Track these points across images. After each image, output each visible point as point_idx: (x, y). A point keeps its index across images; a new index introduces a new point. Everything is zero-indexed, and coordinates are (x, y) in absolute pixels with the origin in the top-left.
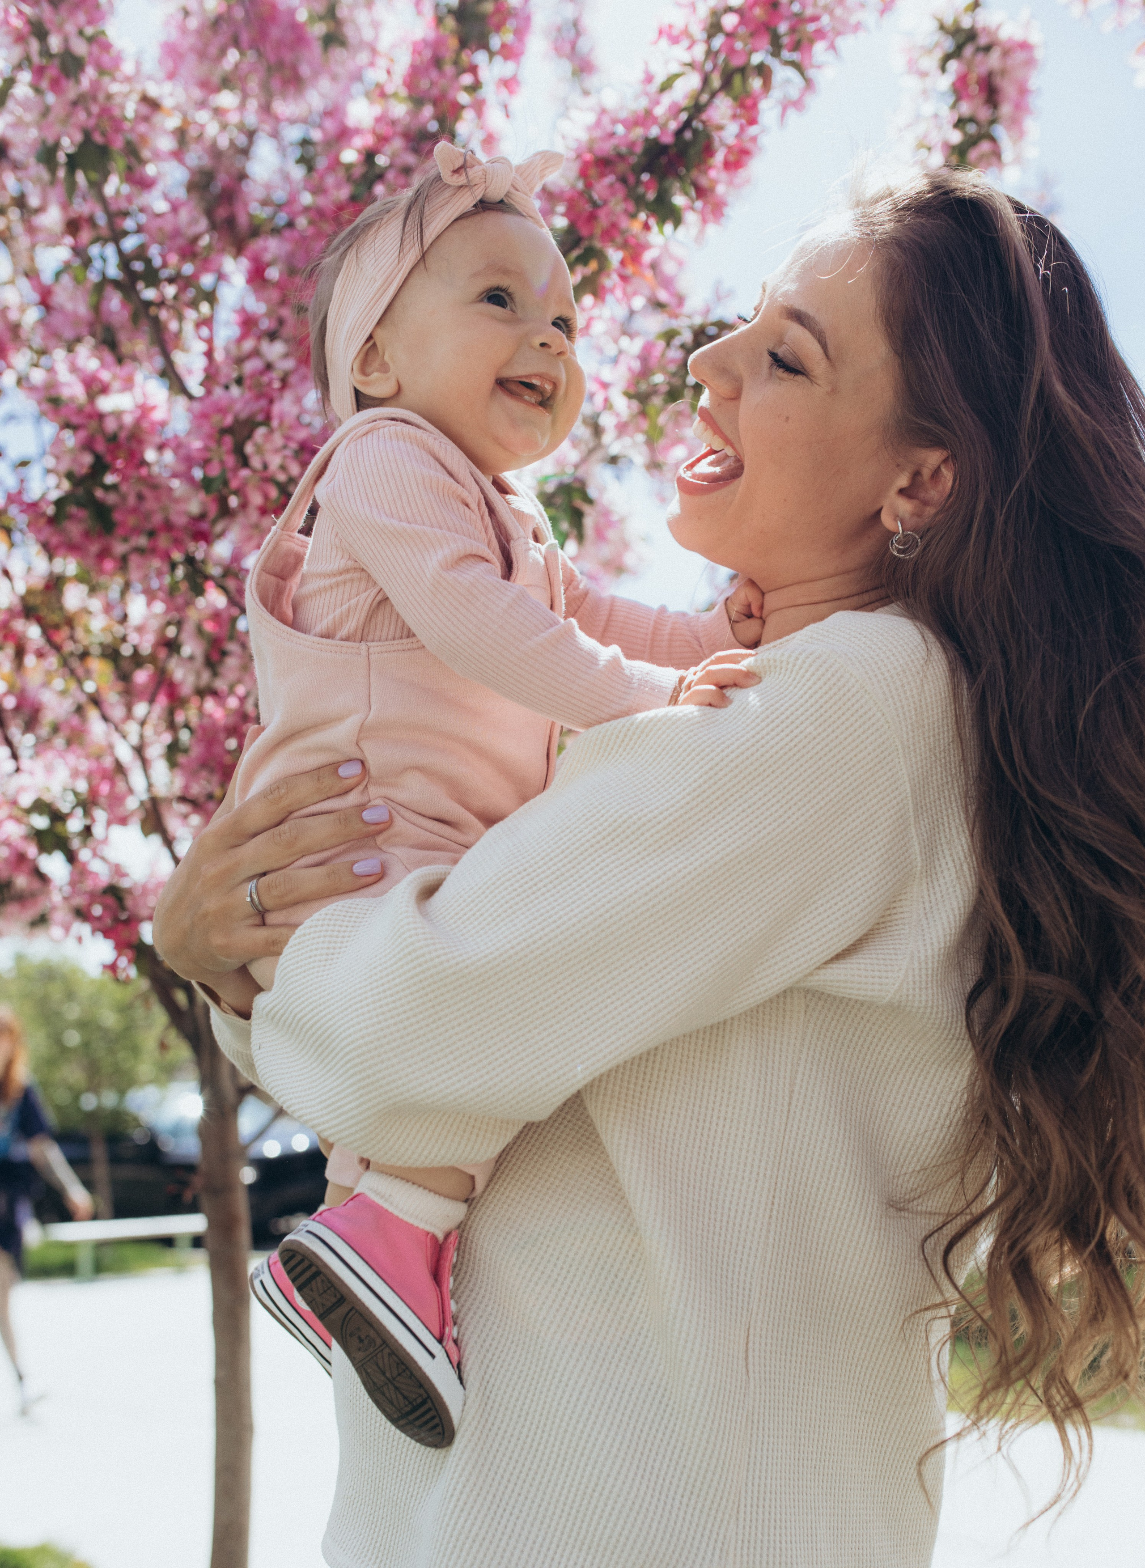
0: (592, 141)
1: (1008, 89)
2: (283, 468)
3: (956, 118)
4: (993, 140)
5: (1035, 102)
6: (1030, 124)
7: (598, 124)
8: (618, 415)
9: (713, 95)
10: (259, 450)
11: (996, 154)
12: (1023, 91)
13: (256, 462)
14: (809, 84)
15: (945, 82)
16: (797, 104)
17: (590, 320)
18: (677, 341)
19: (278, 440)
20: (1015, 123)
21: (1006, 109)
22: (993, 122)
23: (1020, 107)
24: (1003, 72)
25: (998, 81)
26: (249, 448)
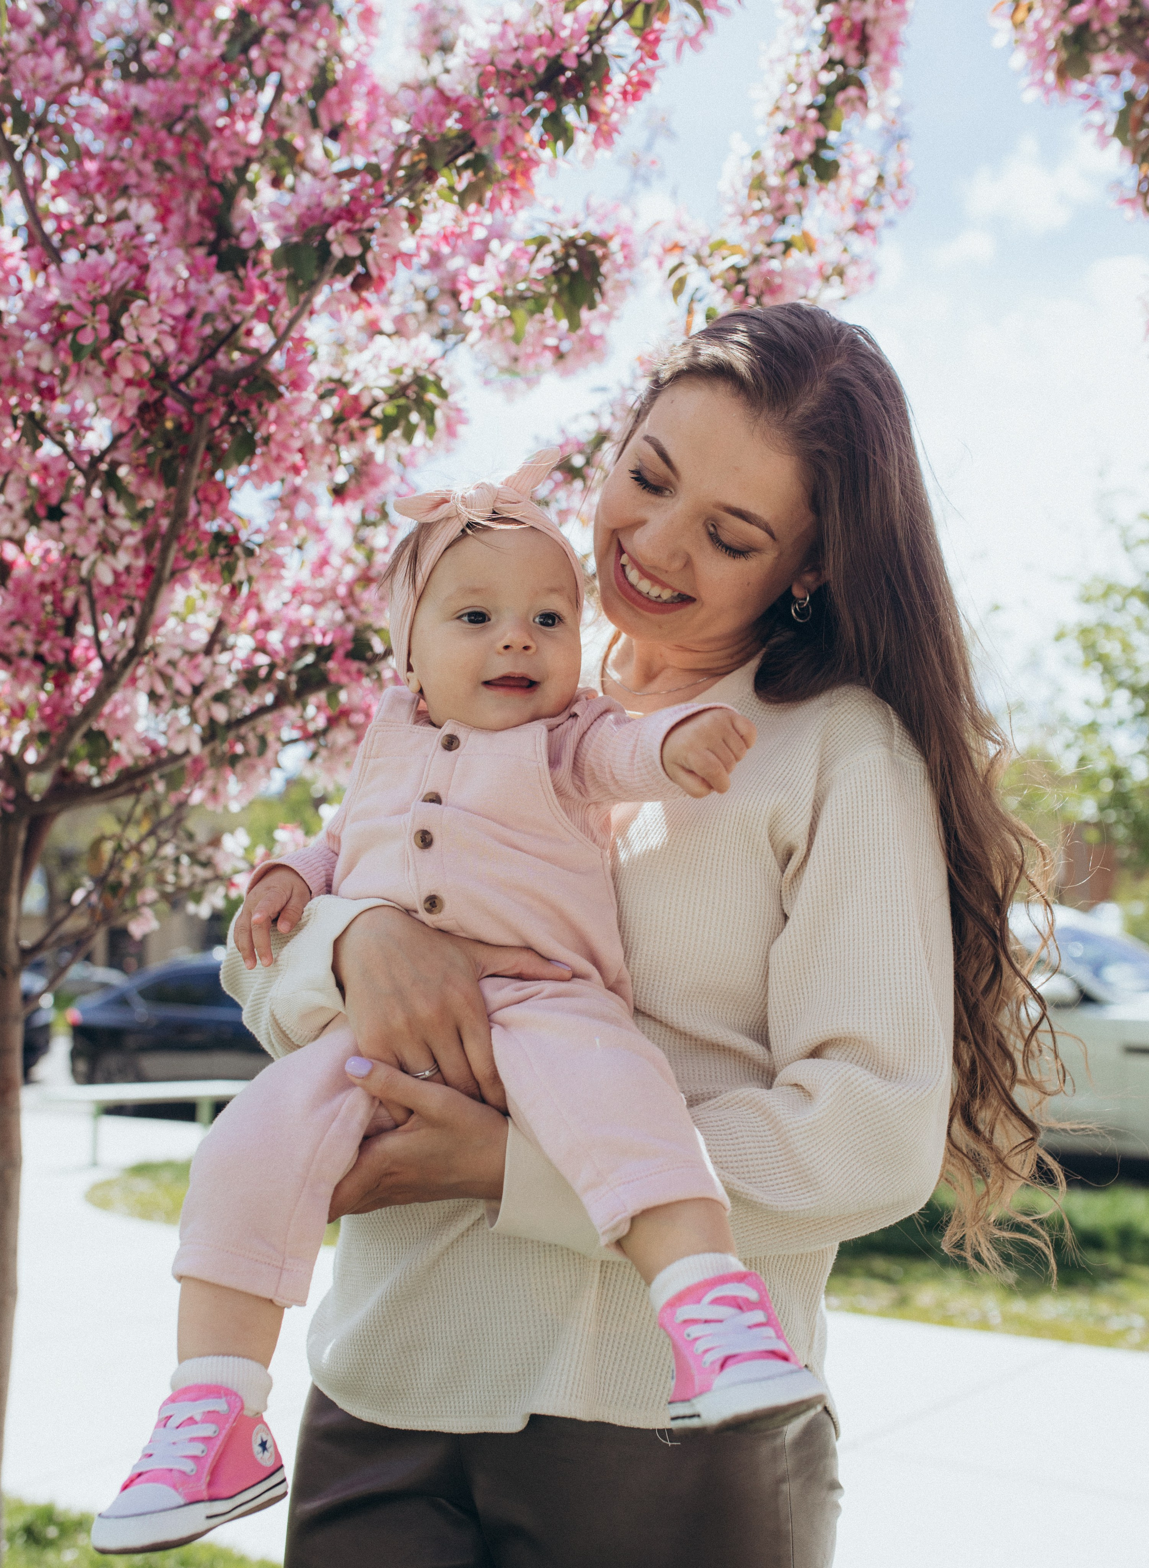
0: (495, 51)
1: (879, 39)
2: (157, 342)
3: (827, 59)
4: (861, 86)
5: (903, 53)
6: (896, 75)
7: (503, 36)
8: (484, 317)
9: (616, 22)
10: (135, 324)
11: (863, 100)
12: (893, 42)
13: (131, 335)
14: (705, 21)
15: (819, 24)
16: (694, 42)
17: (472, 225)
18: (547, 250)
19: (155, 314)
20: (882, 71)
21: (875, 58)
22: (861, 66)
23: (888, 58)
24: (876, 21)
25: (870, 29)
26: (124, 321)
